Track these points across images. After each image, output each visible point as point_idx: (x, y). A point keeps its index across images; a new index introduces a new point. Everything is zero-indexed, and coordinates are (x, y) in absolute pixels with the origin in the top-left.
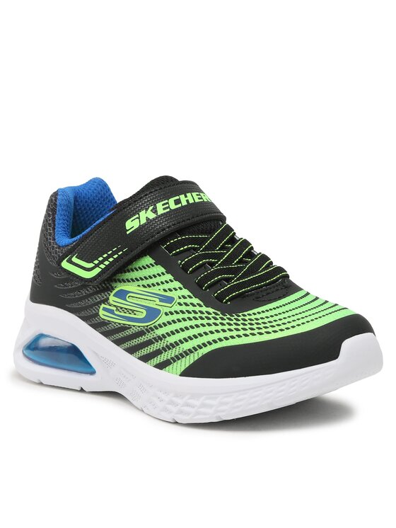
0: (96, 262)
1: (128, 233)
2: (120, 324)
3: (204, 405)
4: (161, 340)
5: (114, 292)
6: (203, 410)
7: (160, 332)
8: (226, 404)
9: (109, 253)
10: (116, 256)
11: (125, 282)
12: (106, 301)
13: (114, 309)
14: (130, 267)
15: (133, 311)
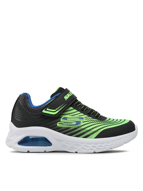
0: (57, 109)
1: (66, 100)
2: (66, 127)
3: (106, 145)
4: (84, 129)
5: (62, 118)
6: (106, 147)
7: (83, 127)
8: (113, 144)
9: (61, 106)
10: (63, 107)
11: (65, 115)
12: (60, 121)
13: (63, 123)
14: (66, 111)
15: (71, 123)
